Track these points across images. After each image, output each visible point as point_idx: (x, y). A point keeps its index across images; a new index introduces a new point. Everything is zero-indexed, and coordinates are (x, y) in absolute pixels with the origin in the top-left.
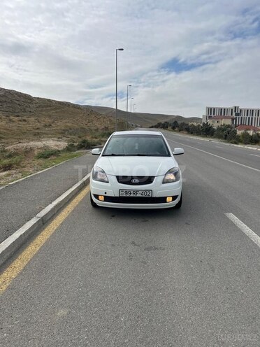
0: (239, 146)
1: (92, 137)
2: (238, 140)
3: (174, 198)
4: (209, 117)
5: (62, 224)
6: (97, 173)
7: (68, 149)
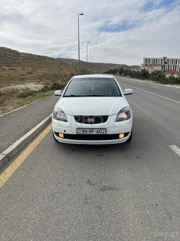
0: (169, 86)
1: (62, 81)
2: (167, 81)
3: (126, 134)
4: (146, 65)
5: (25, 160)
6: (57, 113)
7: (43, 90)
